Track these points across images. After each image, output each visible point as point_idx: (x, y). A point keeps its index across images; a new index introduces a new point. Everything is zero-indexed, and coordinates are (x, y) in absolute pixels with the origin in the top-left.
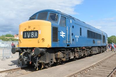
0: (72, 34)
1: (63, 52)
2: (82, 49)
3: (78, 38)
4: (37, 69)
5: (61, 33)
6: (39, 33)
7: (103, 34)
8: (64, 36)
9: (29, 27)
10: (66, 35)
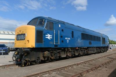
0: (61, 37)
1: (51, 51)
2: (76, 49)
3: (69, 40)
4: (23, 66)
5: (46, 35)
6: (26, 36)
7: (102, 36)
8: (50, 38)
9: (20, 31)
10: (53, 37)
